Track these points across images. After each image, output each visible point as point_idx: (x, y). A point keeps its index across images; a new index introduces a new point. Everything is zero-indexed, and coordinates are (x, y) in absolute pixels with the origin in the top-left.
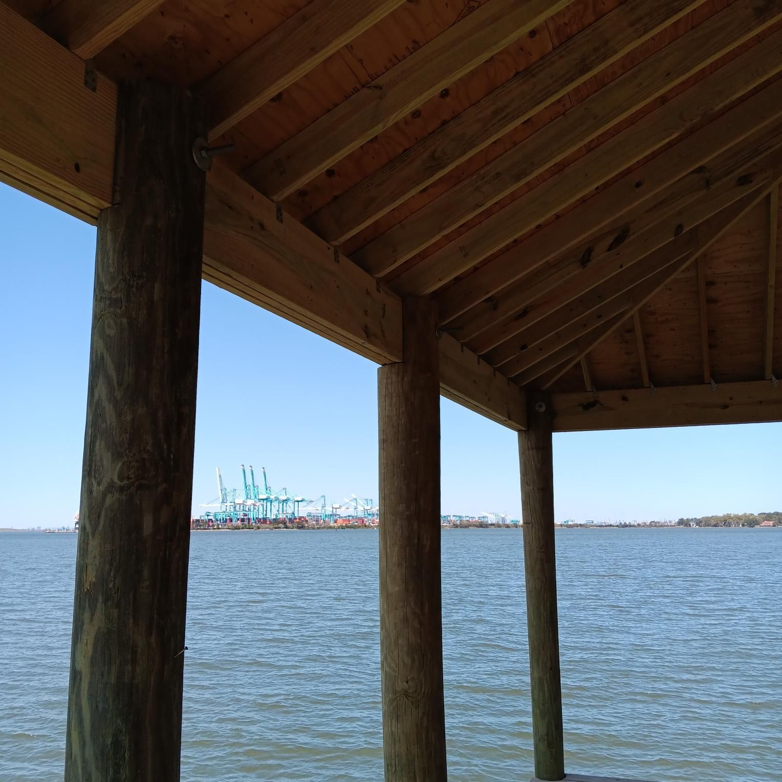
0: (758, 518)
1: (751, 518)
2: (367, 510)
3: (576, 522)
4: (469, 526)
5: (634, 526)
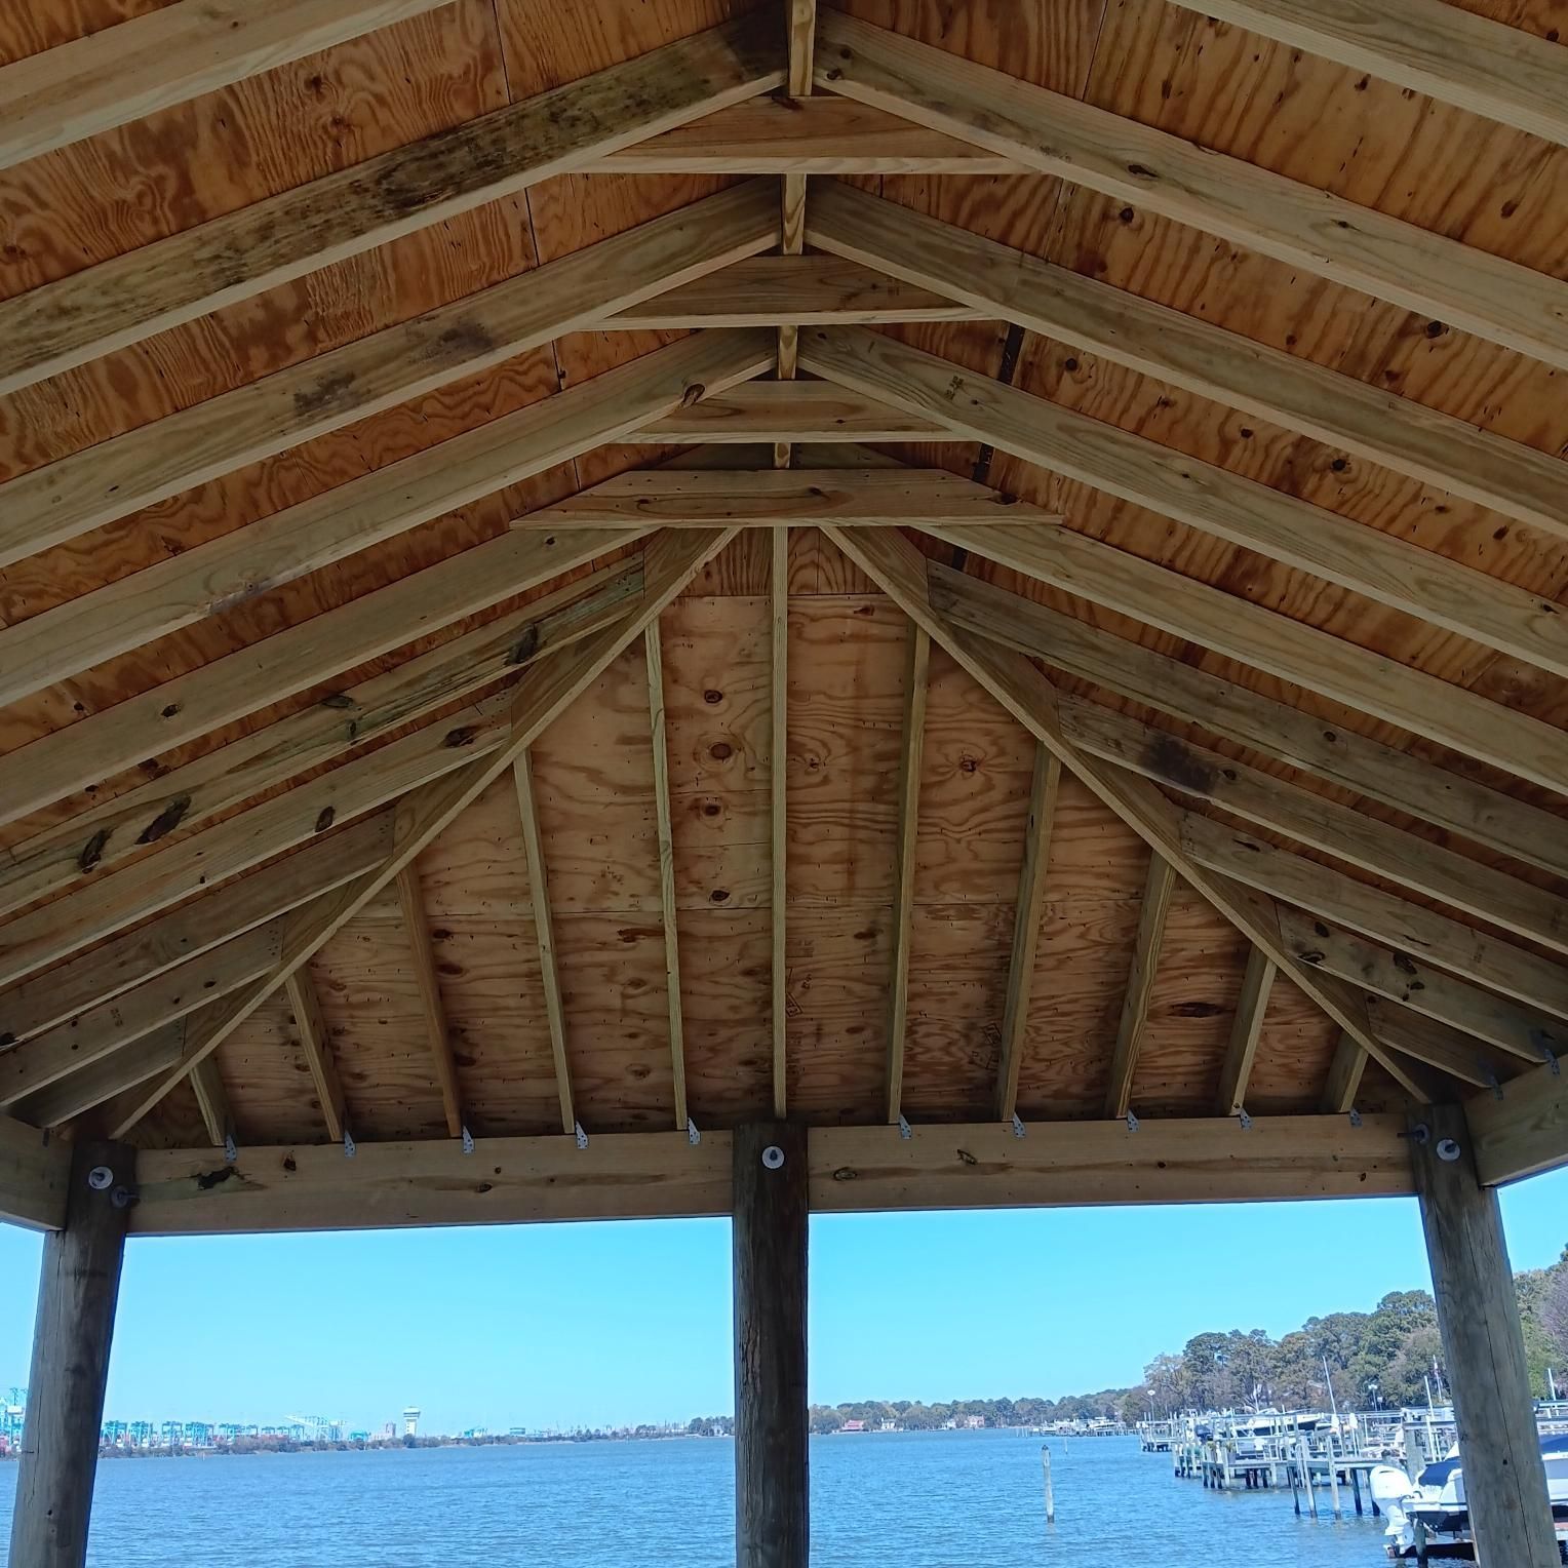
0: (838, 1414)
1: (825, 1414)
2: (12, 1415)
3: (489, 1433)
4: (253, 1449)
5: (605, 1437)
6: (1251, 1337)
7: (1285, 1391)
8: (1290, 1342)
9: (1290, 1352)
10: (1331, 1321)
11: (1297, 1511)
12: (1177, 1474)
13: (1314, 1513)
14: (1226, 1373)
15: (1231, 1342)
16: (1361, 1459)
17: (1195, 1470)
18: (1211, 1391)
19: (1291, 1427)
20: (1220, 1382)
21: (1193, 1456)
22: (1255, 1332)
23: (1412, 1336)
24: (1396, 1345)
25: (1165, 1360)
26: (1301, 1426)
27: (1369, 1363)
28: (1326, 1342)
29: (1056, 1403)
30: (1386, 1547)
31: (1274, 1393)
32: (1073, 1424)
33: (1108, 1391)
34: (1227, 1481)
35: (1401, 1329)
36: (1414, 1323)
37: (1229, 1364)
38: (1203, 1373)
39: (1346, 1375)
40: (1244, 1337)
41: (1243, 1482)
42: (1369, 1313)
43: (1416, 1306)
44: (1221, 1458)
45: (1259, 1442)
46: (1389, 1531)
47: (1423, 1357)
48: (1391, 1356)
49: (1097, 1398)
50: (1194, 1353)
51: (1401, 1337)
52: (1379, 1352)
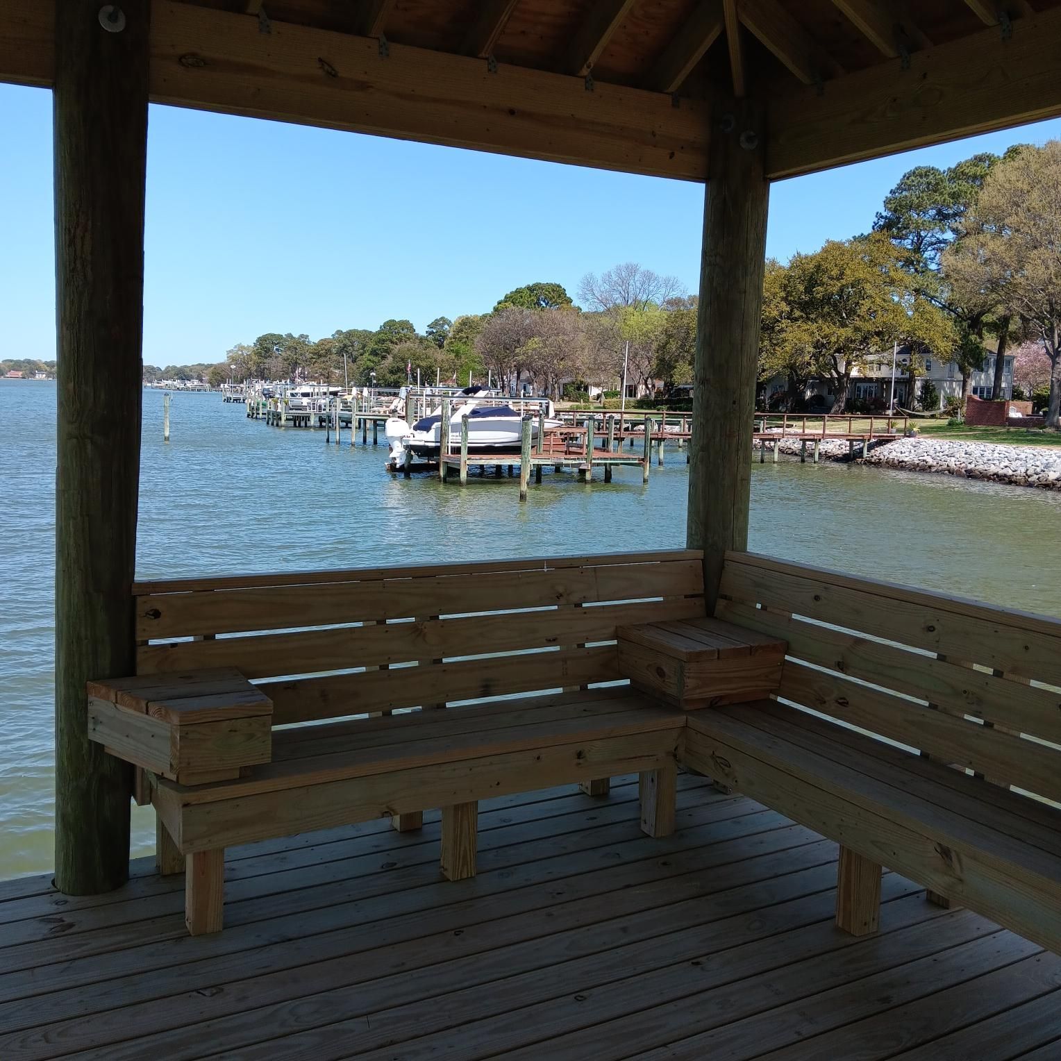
6: (299, 339)
7: (317, 373)
8: (323, 344)
9: (322, 350)
10: (350, 334)
11: (328, 441)
12: (248, 417)
13: (338, 443)
14: (280, 359)
15: (286, 340)
16: (371, 414)
17: (261, 415)
18: (269, 369)
19: (325, 394)
20: (275, 364)
21: (261, 406)
22: (302, 336)
23: (398, 347)
24: (388, 351)
25: (241, 348)
26: (331, 393)
27: (370, 360)
28: (345, 346)
29: (163, 369)
30: (386, 464)
31: (308, 373)
32: (175, 383)
33: (200, 364)
34: (283, 422)
35: (392, 342)
36: (400, 340)
37: (283, 354)
38: (266, 358)
39: (354, 367)
40: (294, 338)
41: (292, 423)
42: (374, 331)
43: (403, 330)
44: (280, 408)
45: (305, 401)
46: (392, 455)
47: (403, 360)
48: (384, 358)
49: (191, 368)
50: (261, 345)
51: (391, 347)
52: (376, 355)
